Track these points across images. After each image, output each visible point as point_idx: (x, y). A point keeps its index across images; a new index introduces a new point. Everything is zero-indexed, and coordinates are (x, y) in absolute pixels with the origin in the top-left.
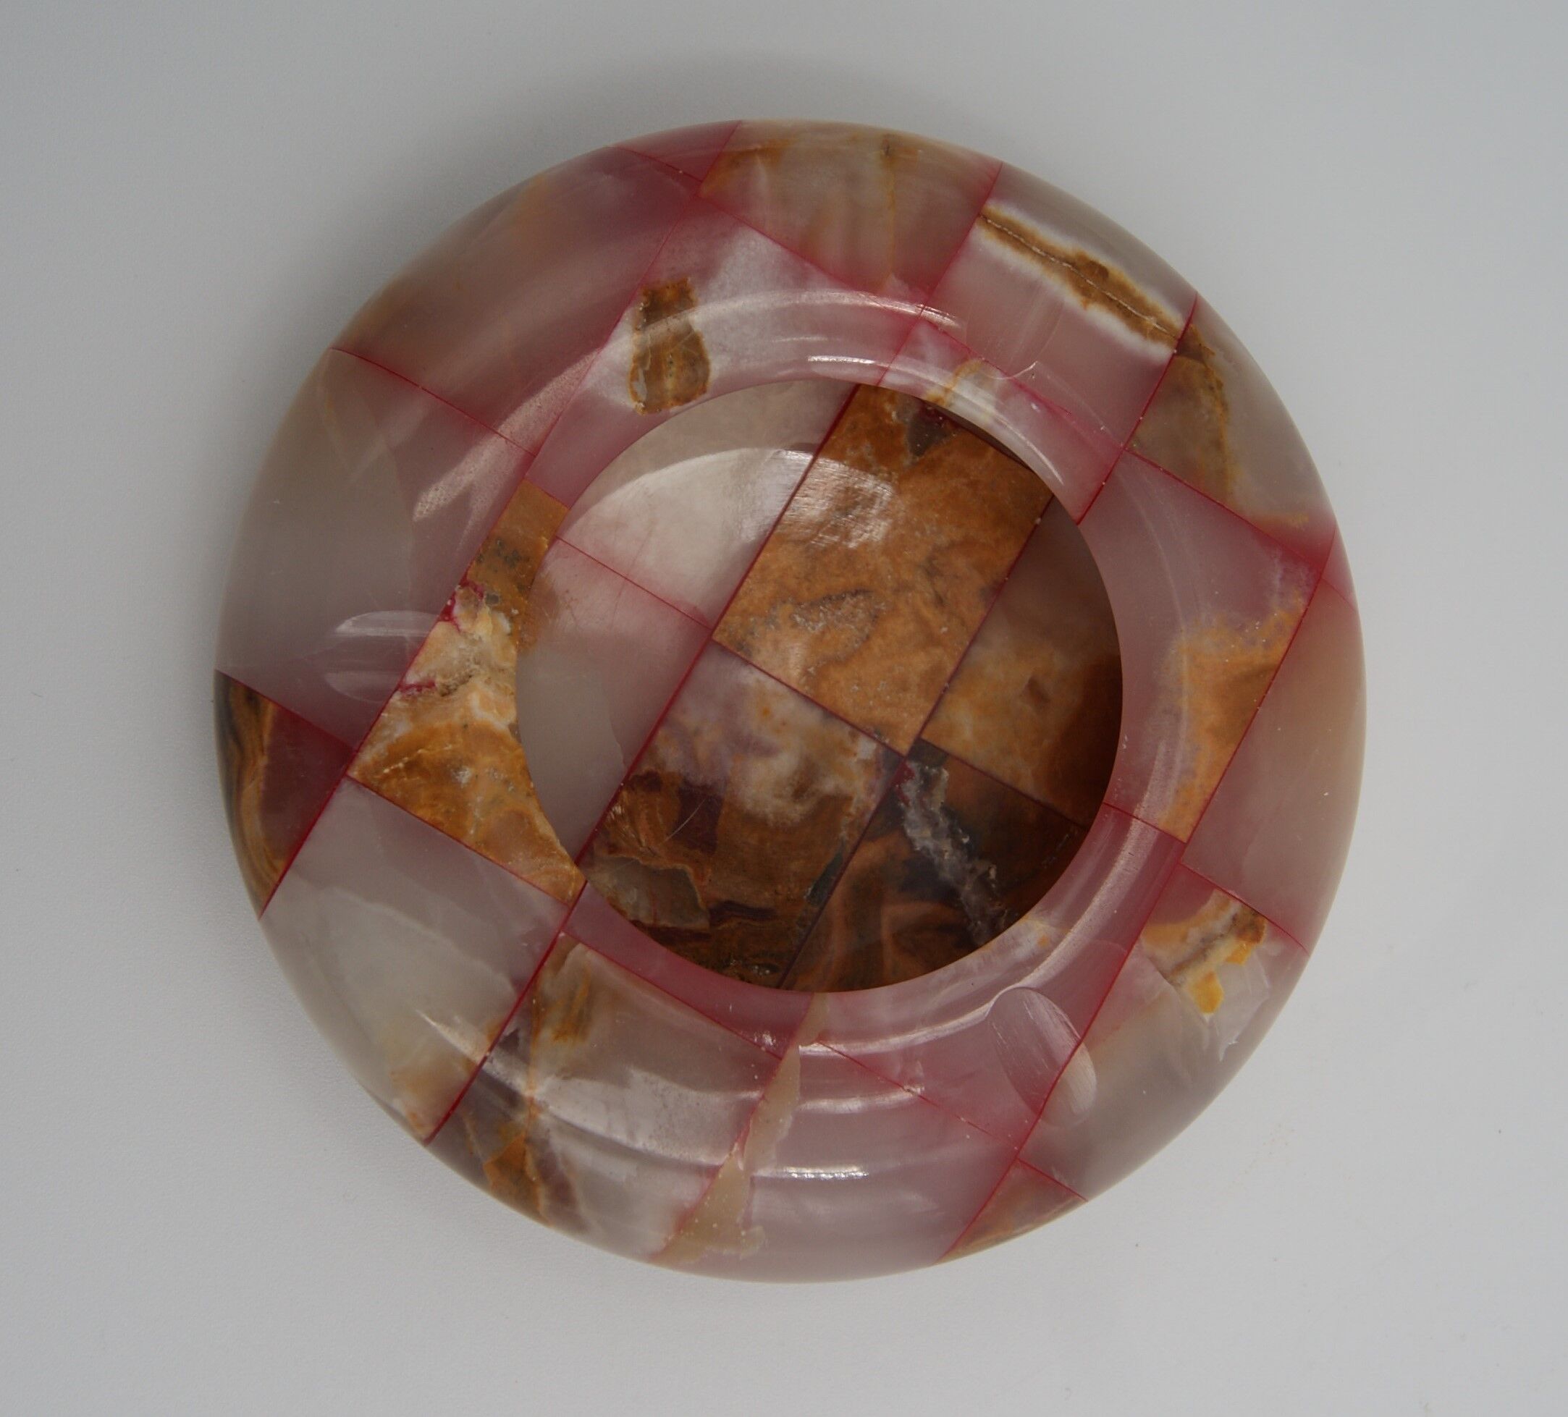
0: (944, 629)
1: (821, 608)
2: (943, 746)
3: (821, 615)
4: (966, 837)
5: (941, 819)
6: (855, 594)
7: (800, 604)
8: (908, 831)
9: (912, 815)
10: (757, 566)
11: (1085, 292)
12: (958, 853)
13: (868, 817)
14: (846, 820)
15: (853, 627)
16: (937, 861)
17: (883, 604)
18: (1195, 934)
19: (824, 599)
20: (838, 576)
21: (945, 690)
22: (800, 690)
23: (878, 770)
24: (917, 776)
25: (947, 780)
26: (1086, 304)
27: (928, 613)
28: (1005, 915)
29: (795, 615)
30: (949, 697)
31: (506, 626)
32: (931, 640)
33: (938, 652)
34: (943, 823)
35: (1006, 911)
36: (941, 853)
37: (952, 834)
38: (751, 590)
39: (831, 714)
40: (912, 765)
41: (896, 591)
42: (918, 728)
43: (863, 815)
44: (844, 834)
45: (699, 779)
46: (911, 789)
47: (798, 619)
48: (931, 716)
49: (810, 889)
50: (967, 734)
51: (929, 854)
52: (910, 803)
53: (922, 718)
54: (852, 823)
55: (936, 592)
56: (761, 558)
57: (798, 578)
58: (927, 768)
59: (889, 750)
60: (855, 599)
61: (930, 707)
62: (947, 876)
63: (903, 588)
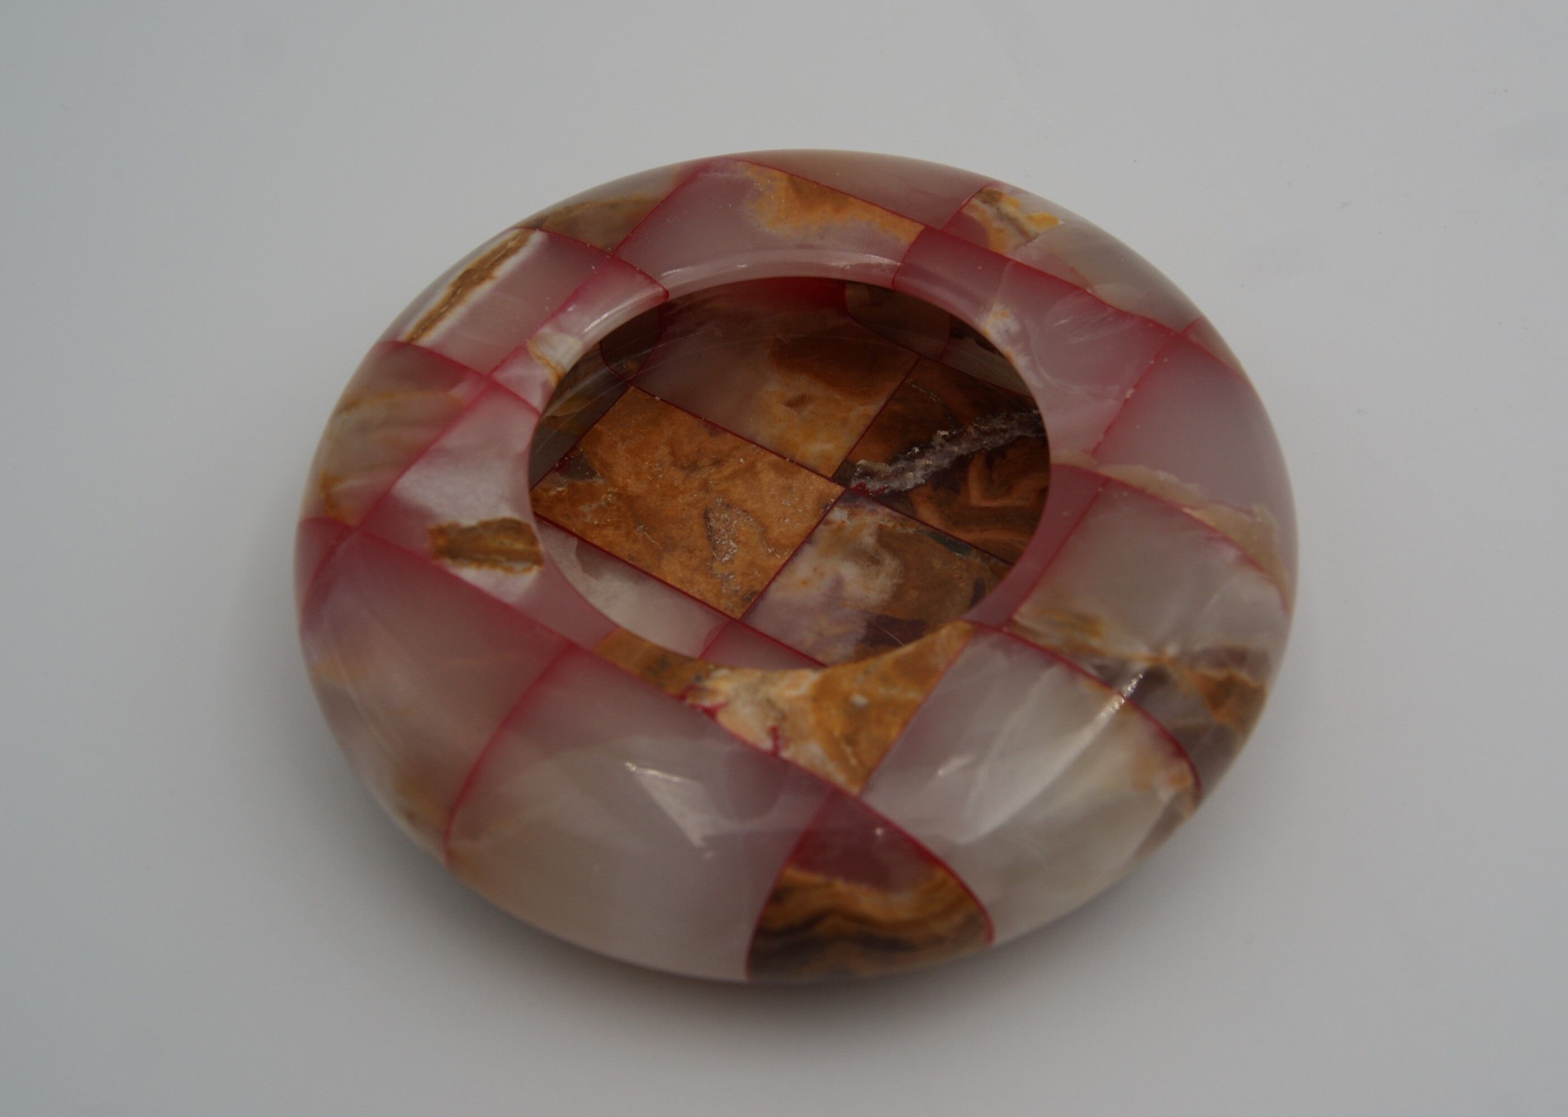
0: (742, 460)
1: (718, 542)
2: (839, 463)
3: (723, 543)
4: (914, 450)
5: (900, 465)
6: (707, 518)
7: (713, 557)
8: (908, 487)
9: (895, 485)
10: (678, 586)
12: (927, 454)
13: (896, 514)
14: (899, 529)
15: (736, 522)
16: (934, 469)
17: (718, 500)
18: (997, 224)
19: (710, 540)
20: (692, 530)
21: (792, 461)
22: (787, 558)
23: (856, 506)
24: (862, 481)
25: (866, 462)
27: (727, 471)
28: (978, 426)
29: (723, 561)
30: (798, 458)
31: (723, 671)
32: (750, 469)
33: (760, 465)
34: (901, 464)
35: (975, 425)
36: (927, 466)
37: (913, 458)
38: (699, 591)
39: (808, 538)
40: (854, 484)
41: (707, 491)
42: (823, 480)
43: (895, 517)
44: (911, 531)
45: (861, 632)
46: (873, 485)
47: (726, 559)
48: (814, 471)
49: (957, 554)
50: (829, 447)
51: (927, 475)
52: (886, 486)
53: (814, 476)
54: (901, 525)
55: (710, 465)
56: (672, 583)
57: (691, 558)
58: (856, 474)
59: (839, 499)
60: (712, 519)
61: (806, 471)
62: (946, 463)
63: (705, 487)
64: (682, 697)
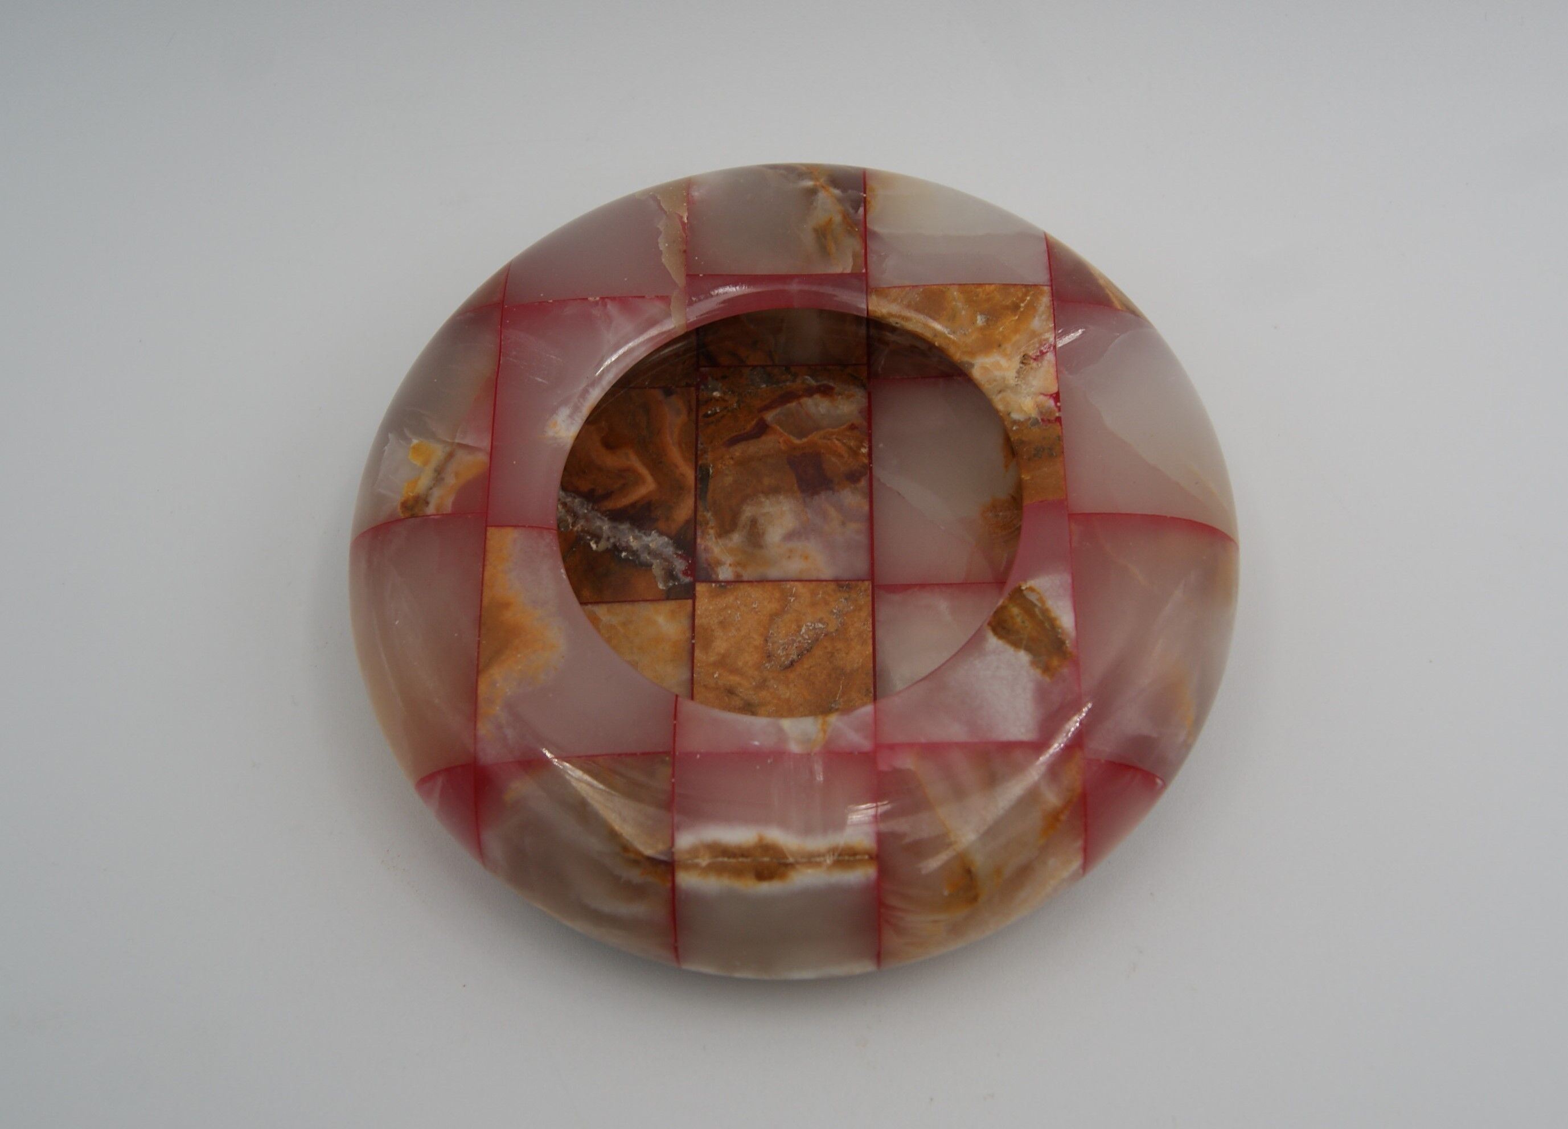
0: (716, 675)
1: (810, 641)
2: (673, 602)
3: (807, 637)
4: (624, 556)
5: (648, 558)
6: (792, 663)
7: (826, 635)
8: (666, 539)
9: (669, 551)
10: (870, 642)
11: (766, 848)
12: (624, 544)
13: (699, 533)
14: (712, 523)
15: (780, 641)
16: (636, 531)
17: (769, 668)
18: (451, 480)
19: (811, 648)
20: (811, 667)
21: (693, 638)
22: (792, 583)
23: (709, 565)
24: (680, 575)
25: (659, 584)
26: (761, 839)
27: (734, 679)
28: (570, 525)
29: (825, 626)
30: (688, 634)
31: (1015, 416)
32: (722, 662)
33: (713, 658)
34: (645, 557)
35: (571, 527)
36: (635, 538)
37: (634, 553)
38: (864, 624)
39: (762, 581)
40: (687, 580)
41: (765, 680)
42: (697, 604)
43: (703, 532)
44: (709, 515)
45: (823, 495)
46: (680, 565)
47: (820, 625)
48: (693, 616)
49: (711, 471)
50: (661, 620)
51: (645, 533)
52: (675, 556)
53: (698, 612)
54: (707, 523)
55: (737, 695)
56: (870, 648)
57: (837, 650)
58: (676, 583)
59: (708, 580)
60: (790, 659)
61: (696, 621)
62: (624, 527)
63: (762, 685)
64: (1058, 420)
